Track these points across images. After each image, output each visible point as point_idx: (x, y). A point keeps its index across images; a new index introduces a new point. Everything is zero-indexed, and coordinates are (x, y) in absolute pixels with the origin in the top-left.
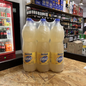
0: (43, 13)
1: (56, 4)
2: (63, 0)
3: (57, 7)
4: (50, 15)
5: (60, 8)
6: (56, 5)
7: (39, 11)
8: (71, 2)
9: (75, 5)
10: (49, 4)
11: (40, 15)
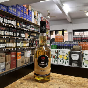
0: (10, 21)
1: (24, 13)
2: (31, 11)
3: (26, 17)
4: (18, 24)
5: (28, 18)
6: (25, 15)
7: (4, 18)
8: (39, 14)
9: (43, 18)
10: (17, 12)
11: (7, 22)
